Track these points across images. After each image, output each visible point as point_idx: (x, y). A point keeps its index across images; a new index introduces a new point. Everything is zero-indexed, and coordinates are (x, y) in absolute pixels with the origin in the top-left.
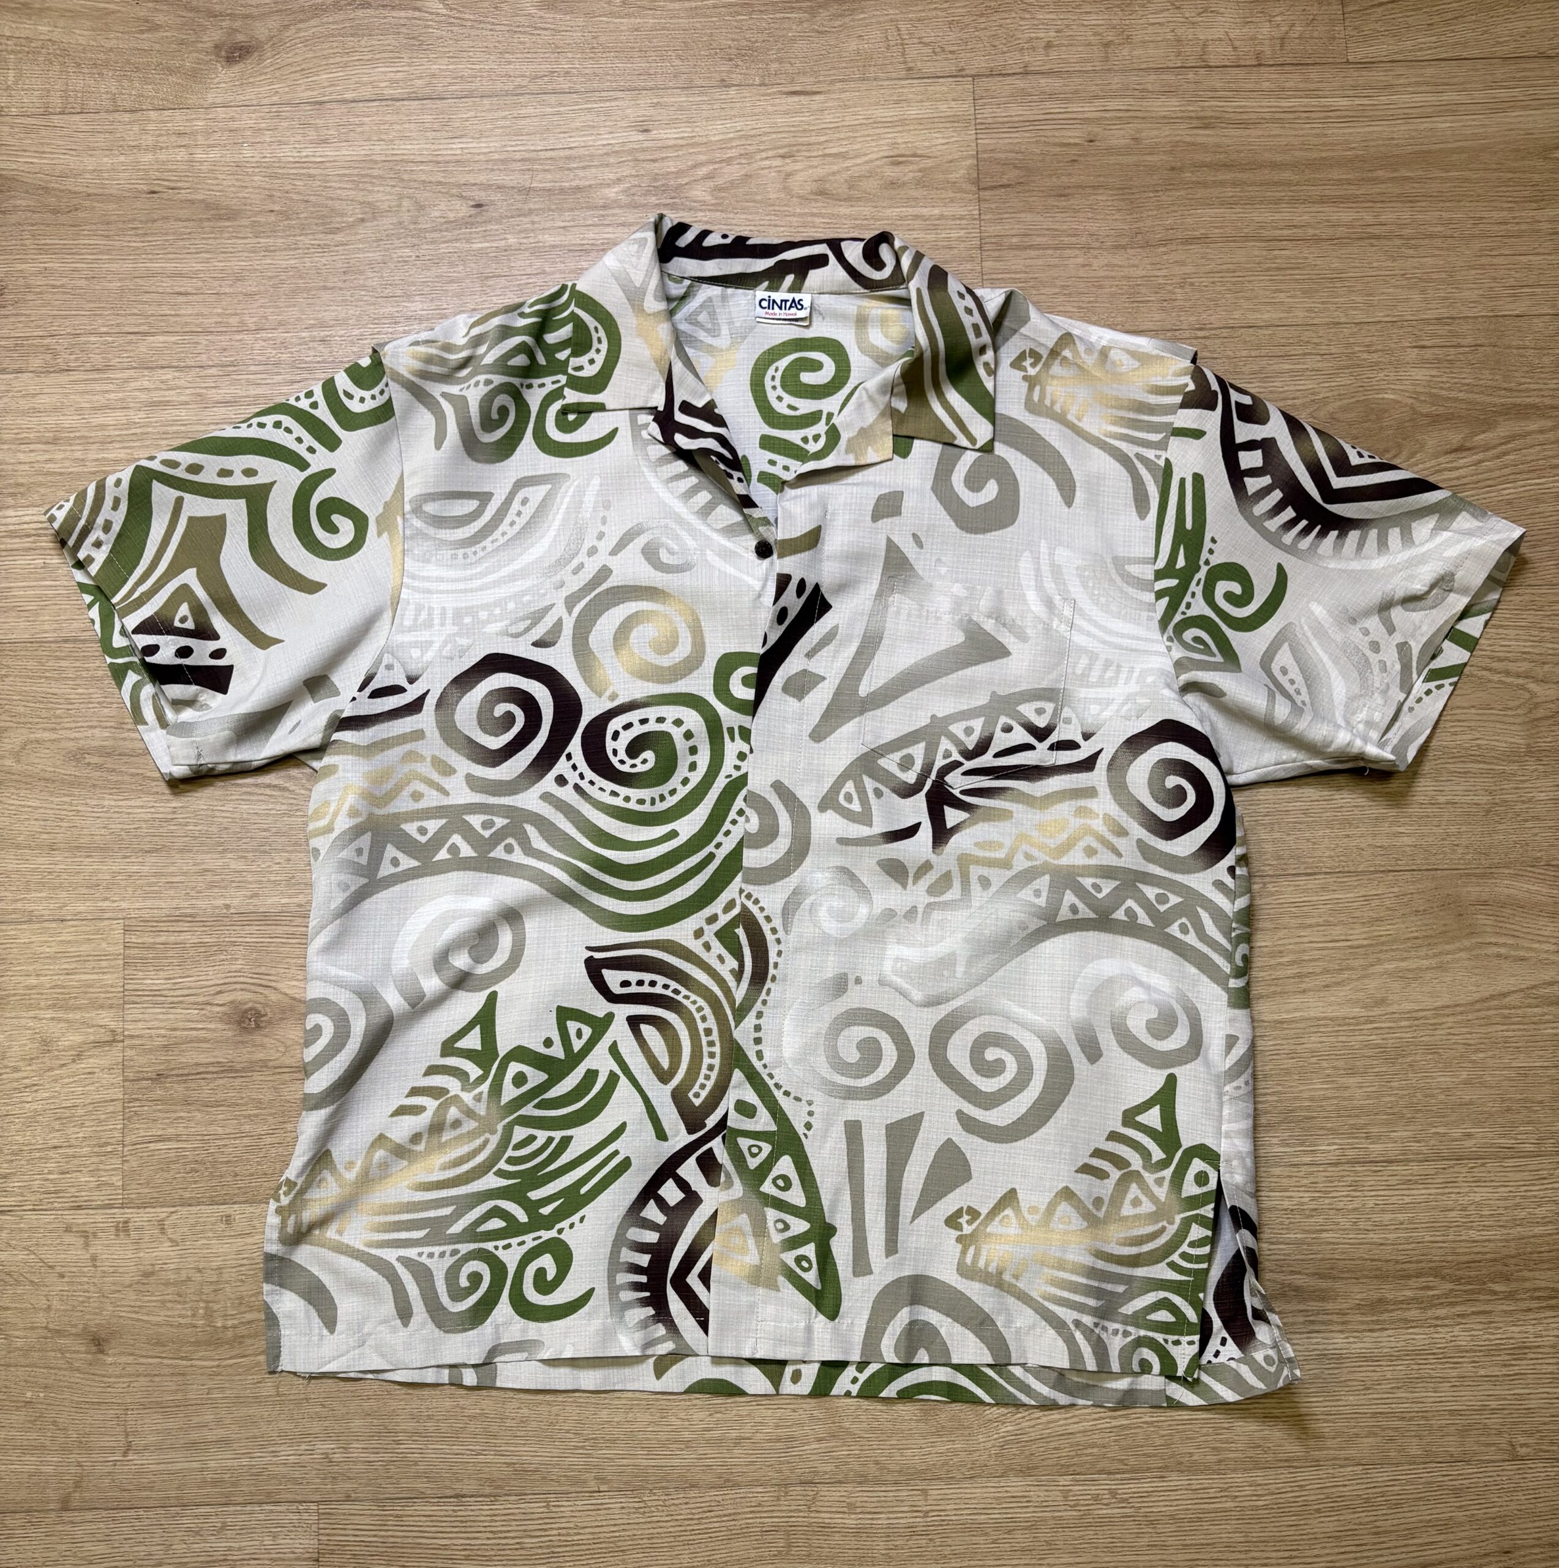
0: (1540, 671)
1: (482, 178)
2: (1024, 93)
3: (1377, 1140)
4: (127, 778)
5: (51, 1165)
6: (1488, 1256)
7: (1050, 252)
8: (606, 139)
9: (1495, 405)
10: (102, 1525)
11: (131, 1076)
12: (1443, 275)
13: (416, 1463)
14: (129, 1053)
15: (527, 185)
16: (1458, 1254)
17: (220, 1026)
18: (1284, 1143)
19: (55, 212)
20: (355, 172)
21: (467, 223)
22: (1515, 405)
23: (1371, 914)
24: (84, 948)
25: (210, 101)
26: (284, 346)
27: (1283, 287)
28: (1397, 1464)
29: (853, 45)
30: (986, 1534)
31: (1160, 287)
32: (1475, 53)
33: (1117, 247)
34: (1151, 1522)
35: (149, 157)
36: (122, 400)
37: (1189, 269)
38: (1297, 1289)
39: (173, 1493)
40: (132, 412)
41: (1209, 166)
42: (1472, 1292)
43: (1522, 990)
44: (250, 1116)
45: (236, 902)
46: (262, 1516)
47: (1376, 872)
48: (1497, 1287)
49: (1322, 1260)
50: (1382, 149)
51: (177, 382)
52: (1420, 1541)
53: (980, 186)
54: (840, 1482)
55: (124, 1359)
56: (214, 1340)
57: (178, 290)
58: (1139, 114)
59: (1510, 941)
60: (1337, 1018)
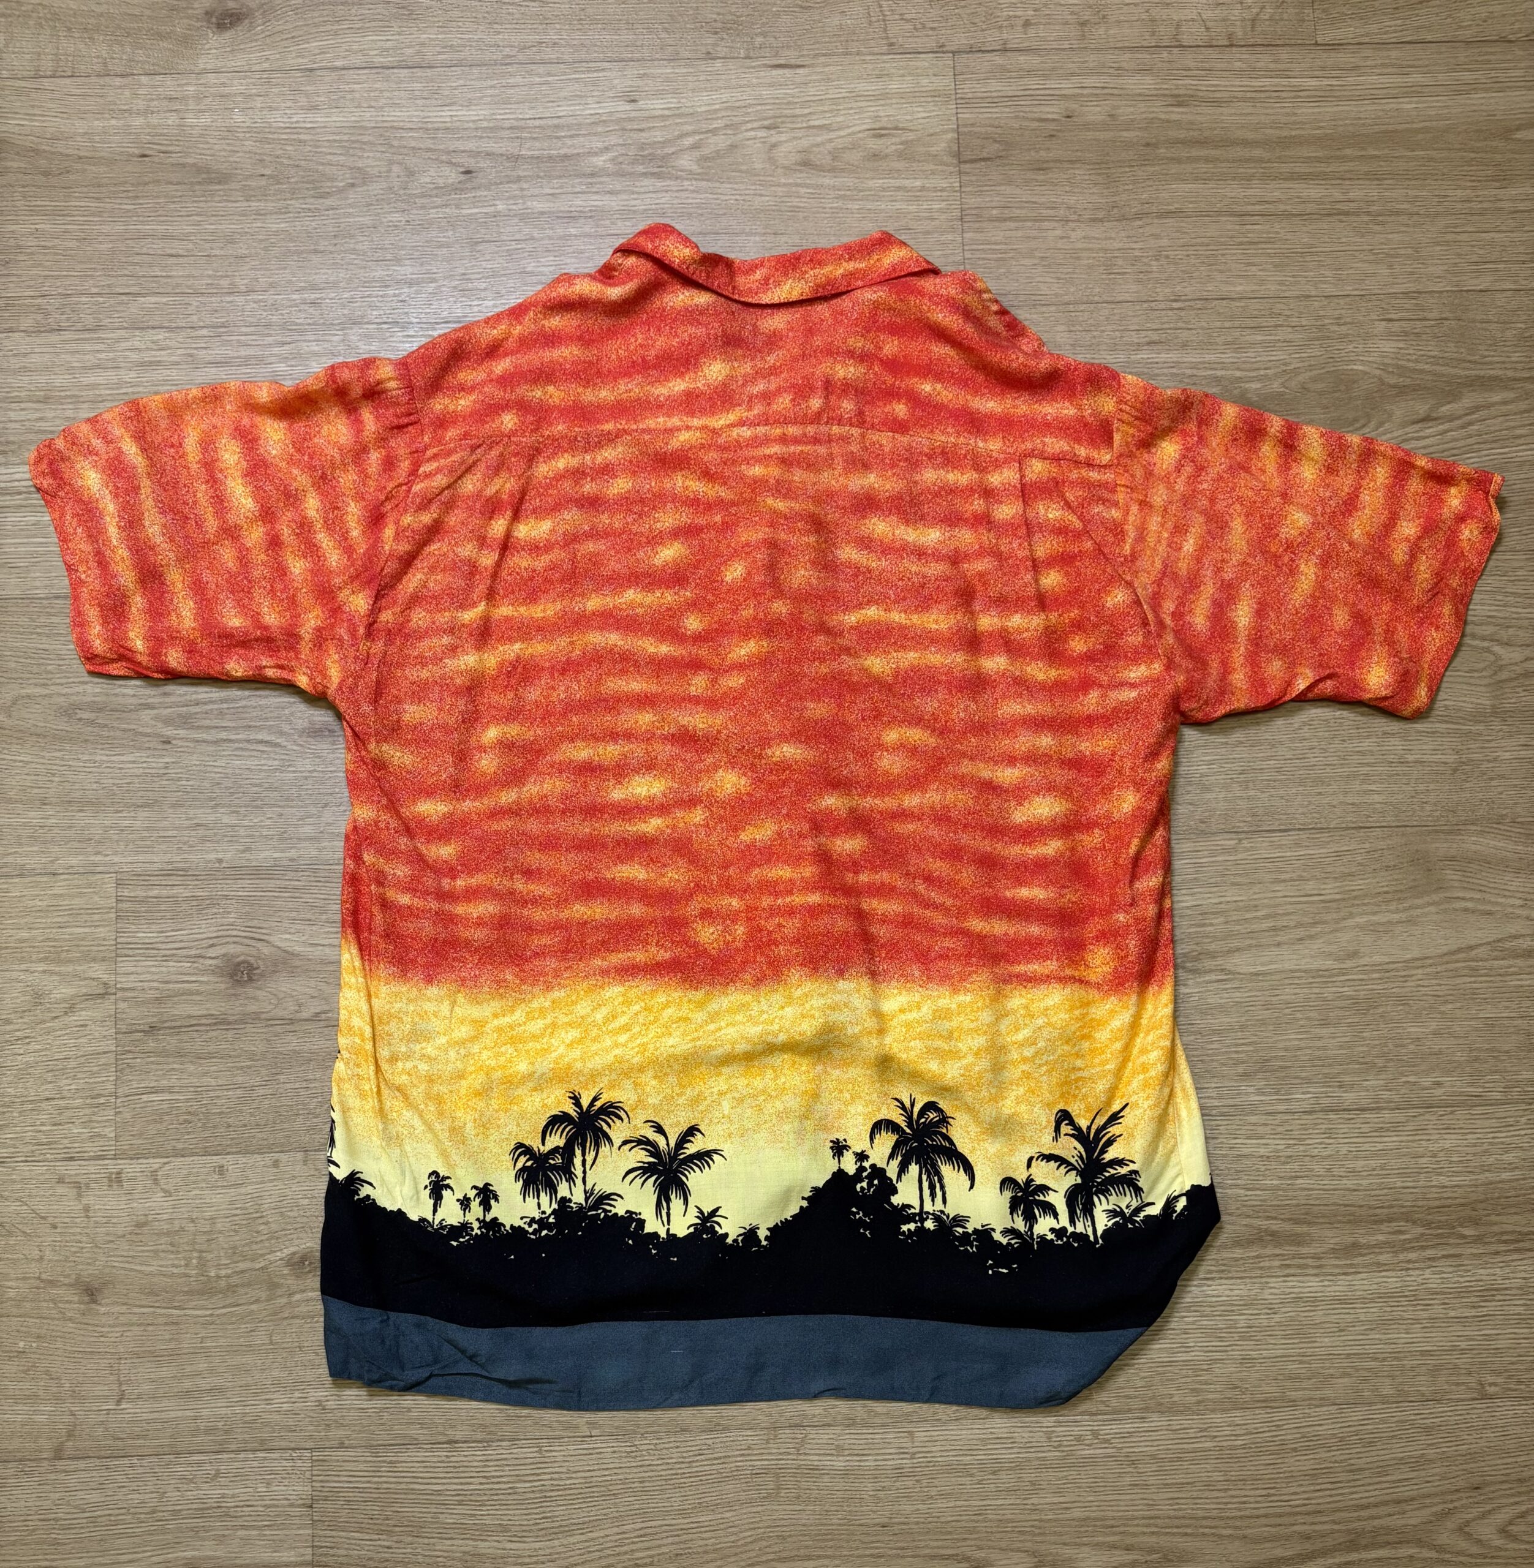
0: (1504, 634)
1: (471, 145)
2: (1004, 69)
3: (1351, 1087)
4: (118, 733)
5: (43, 1117)
6: (1457, 1201)
7: (1029, 224)
8: (593, 108)
9: (1460, 377)
10: (95, 1474)
11: (124, 1028)
12: (1410, 251)
13: (409, 1410)
14: (122, 1005)
15: (516, 152)
16: (1429, 1200)
17: (213, 979)
18: (1260, 1092)
19: (46, 174)
21: (457, 189)
22: (1479, 377)
23: (1342, 869)
24: (76, 901)
25: (201, 66)
26: (275, 307)
27: (1256, 260)
28: (1370, 1404)
29: (836, 20)
30: (971, 1475)
31: (1137, 259)
32: (1438, 36)
33: (1094, 220)
34: (1133, 1463)
35: (139, 121)
36: (114, 359)
37: (1165, 242)
38: (1273, 1234)
39: (166, 1441)
40: (122, 372)
41: (1183, 142)
42: (1443, 1235)
43: (1489, 943)
44: (242, 1068)
45: (228, 856)
46: (255, 1464)
47: (1348, 829)
48: (1467, 1232)
49: (1298, 1205)
50: (1351, 128)
51: (168, 342)
52: (1394, 1478)
53: (959, 157)
54: (829, 1425)
55: (116, 1309)
56: (207, 1290)
57: (169, 251)
58: (1116, 92)
59: (1478, 896)
60: (1311, 970)
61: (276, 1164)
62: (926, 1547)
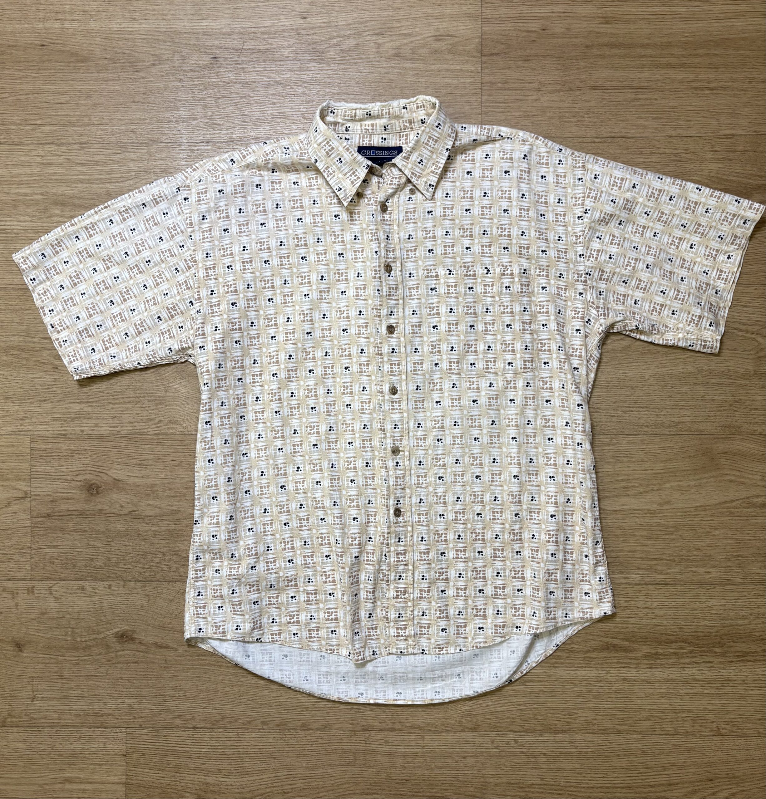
0: (764, 331)
1: (217, 43)
4: (31, 363)
6: (713, 634)
7: (518, 92)
8: (284, 22)
9: (752, 185)
10: (21, 734)
11: (34, 514)
12: (730, 111)
13: (174, 711)
14: (34, 503)
15: (241, 47)
16: (697, 632)
17: (79, 492)
20: (150, 37)
21: (209, 67)
23: (666, 457)
24: (10, 449)
27: (642, 115)
28: (658, 735)
30: (452, 758)
31: (576, 113)
33: (554, 90)
34: (534, 757)
35: (40, 25)
36: (28, 161)
37: (593, 104)
38: (614, 646)
39: (56, 721)
40: (33, 168)
41: (607, 45)
42: (704, 651)
43: (741, 499)
44: (93, 538)
45: (87, 429)
46: (99, 734)
47: (670, 435)
48: (717, 650)
49: (628, 632)
51: (56, 152)
52: (669, 773)
53: (482, 54)
54: (382, 730)
55: (31, 655)
56: (76, 648)
57: (57, 101)
58: (571, 15)
59: (738, 473)
60: (644, 510)
61: (110, 587)
62: (428, 792)
